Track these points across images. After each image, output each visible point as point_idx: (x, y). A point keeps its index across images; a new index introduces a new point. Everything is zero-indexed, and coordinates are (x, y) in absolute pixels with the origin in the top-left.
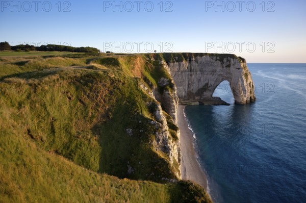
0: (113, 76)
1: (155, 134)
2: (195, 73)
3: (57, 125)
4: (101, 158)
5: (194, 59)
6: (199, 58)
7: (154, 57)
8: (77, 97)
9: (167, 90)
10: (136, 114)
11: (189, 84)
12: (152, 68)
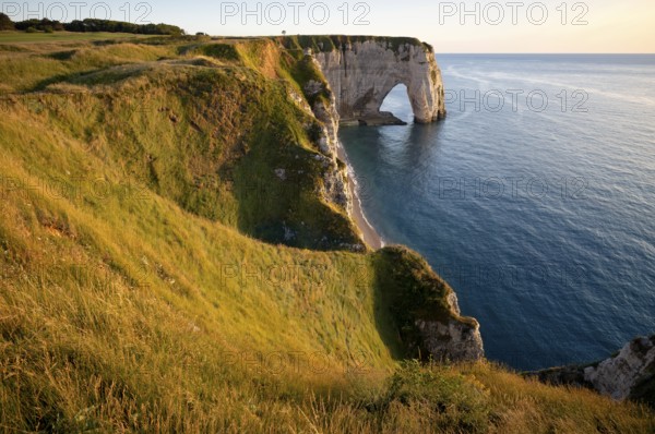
0: (244, 78)
1: (322, 176)
2: (352, 71)
3: (159, 167)
4: (239, 218)
5: (350, 47)
6: (358, 44)
7: (283, 43)
8: (186, 117)
9: (320, 101)
10: (289, 144)
11: (342, 91)
12: (292, 63)
